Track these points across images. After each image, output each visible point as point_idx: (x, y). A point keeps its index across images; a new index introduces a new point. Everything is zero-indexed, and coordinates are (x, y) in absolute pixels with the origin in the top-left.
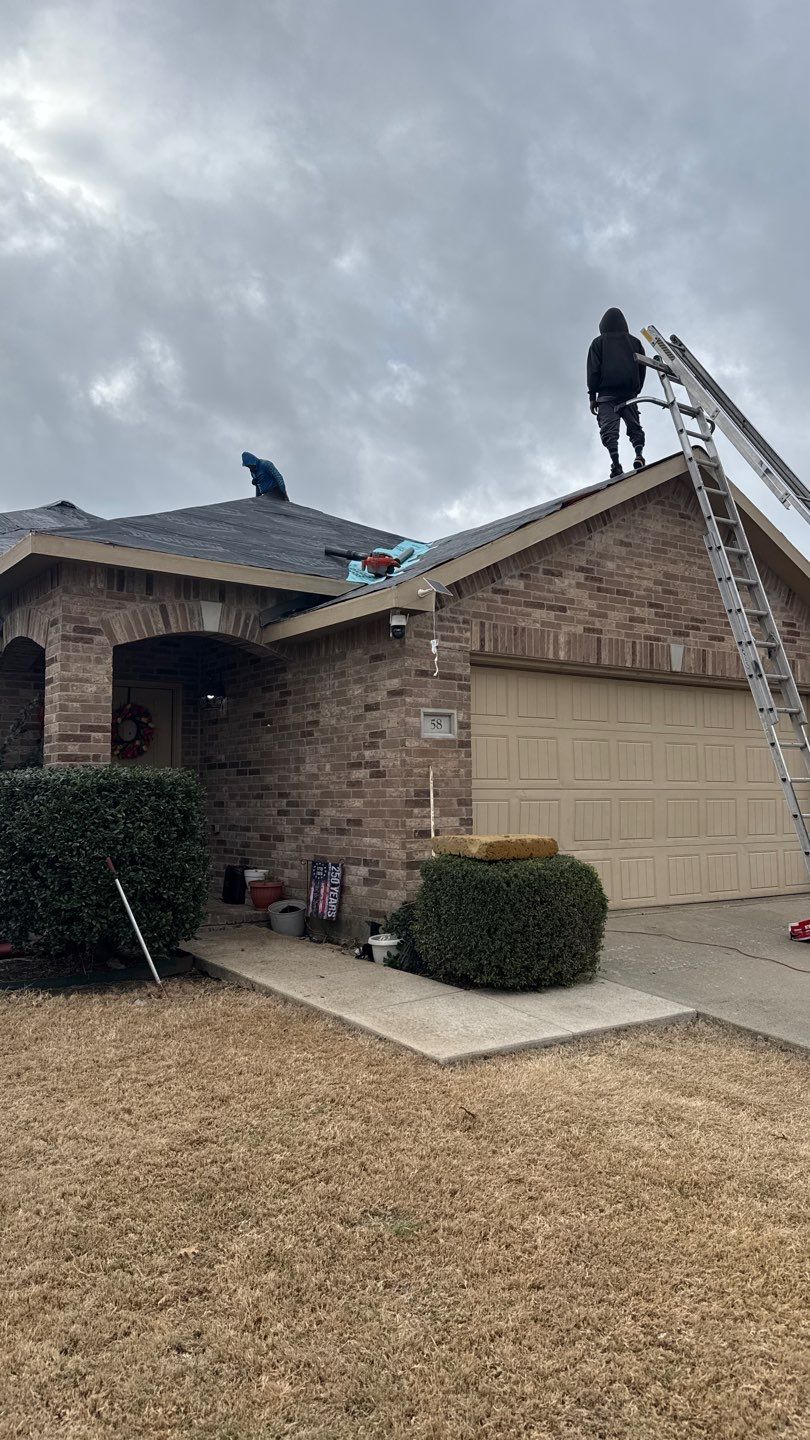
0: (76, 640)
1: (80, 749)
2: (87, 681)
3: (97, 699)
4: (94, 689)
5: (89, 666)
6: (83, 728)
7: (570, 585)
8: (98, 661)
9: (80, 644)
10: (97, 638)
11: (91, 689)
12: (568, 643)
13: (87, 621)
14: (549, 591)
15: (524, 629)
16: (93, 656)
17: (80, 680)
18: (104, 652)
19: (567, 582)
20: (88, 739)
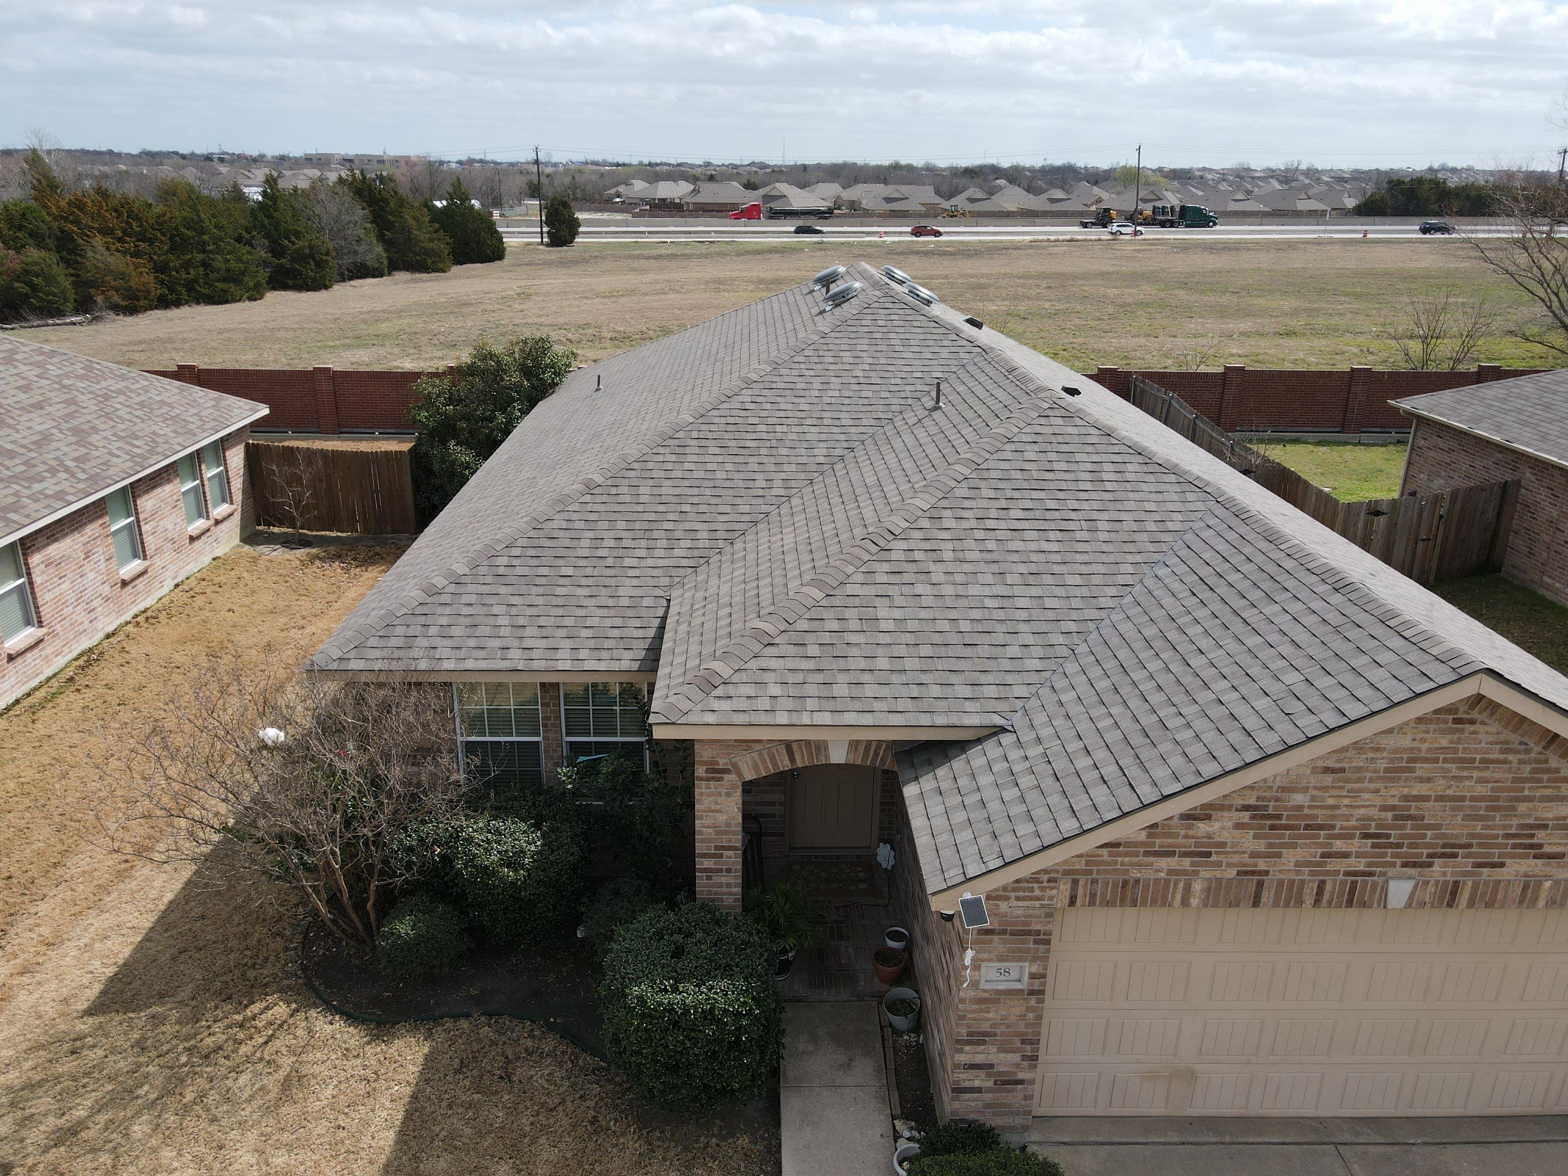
0: (708, 779)
1: (715, 863)
2: (719, 811)
3: (728, 825)
4: (725, 817)
5: (720, 800)
6: (716, 848)
7: (1223, 828)
8: (728, 795)
9: (712, 783)
10: (726, 777)
11: (722, 818)
12: (1208, 890)
13: (717, 763)
14: (1186, 837)
15: (1137, 881)
16: (724, 791)
17: (713, 811)
18: (733, 787)
19: (1217, 825)
20: (721, 856)
